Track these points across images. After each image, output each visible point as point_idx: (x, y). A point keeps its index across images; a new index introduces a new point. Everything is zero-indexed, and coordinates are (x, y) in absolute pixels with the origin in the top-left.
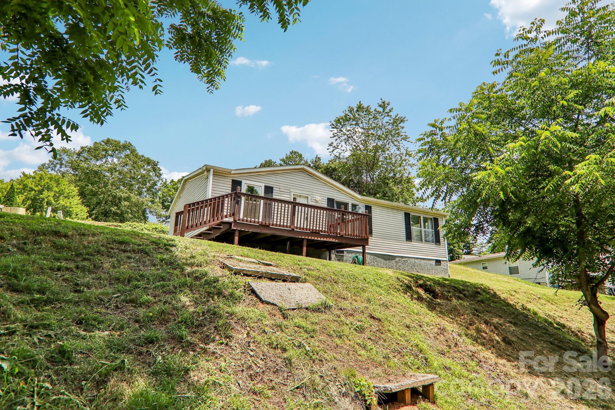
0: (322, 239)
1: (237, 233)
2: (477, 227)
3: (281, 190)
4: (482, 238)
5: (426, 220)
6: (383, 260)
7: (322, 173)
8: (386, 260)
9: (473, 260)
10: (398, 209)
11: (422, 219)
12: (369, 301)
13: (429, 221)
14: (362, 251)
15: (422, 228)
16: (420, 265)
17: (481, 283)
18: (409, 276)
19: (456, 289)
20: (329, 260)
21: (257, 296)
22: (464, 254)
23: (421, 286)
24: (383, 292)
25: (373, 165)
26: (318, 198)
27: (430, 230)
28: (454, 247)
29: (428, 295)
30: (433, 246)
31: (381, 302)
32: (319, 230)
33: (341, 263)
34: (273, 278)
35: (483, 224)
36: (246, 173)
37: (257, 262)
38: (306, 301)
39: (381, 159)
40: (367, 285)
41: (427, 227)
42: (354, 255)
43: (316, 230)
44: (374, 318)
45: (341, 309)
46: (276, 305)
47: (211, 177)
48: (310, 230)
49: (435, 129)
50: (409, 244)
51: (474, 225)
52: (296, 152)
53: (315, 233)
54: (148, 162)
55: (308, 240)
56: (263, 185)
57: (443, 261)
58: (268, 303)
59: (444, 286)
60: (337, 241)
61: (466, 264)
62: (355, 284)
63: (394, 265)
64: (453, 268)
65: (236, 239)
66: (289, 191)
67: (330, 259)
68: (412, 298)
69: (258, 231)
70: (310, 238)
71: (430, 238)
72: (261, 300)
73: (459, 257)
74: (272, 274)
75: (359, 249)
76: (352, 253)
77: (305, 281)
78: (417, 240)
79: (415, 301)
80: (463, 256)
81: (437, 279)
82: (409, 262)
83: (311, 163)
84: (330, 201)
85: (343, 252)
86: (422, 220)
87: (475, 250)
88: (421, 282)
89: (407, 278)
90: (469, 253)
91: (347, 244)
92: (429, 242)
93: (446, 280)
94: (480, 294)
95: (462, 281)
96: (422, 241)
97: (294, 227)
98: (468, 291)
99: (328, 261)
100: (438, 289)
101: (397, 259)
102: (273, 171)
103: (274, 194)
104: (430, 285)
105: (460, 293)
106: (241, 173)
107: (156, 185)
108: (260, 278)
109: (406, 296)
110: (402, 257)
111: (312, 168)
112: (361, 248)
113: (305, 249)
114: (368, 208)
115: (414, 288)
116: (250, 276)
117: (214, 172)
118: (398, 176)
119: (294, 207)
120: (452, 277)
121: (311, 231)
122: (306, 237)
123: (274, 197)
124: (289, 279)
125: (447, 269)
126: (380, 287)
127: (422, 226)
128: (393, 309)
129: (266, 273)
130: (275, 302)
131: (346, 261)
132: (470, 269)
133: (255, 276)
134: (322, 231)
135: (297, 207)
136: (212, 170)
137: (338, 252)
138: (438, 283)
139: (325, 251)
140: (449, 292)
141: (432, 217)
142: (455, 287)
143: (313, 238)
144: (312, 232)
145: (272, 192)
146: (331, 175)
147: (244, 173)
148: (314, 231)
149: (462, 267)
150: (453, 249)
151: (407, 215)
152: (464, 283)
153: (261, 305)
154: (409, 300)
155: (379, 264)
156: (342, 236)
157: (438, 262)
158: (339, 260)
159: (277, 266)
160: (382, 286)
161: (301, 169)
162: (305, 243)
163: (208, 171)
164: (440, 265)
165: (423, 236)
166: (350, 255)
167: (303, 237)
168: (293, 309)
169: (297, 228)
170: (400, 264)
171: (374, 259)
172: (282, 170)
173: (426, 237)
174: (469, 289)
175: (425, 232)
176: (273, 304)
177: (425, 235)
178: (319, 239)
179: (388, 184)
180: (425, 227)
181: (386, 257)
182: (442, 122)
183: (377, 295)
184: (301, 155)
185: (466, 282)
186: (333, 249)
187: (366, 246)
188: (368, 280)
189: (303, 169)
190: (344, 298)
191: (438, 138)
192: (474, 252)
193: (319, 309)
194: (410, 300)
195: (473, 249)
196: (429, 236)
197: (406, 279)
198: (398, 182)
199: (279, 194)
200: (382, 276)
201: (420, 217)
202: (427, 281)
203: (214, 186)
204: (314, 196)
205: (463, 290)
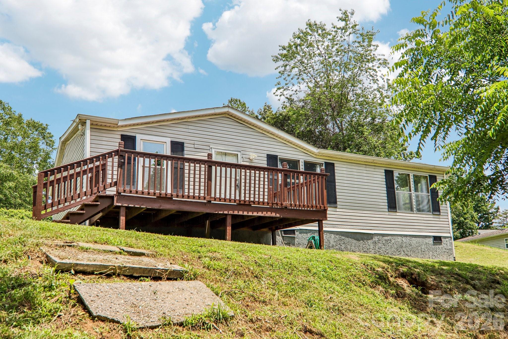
0: (255, 214)
1: (123, 212)
2: (493, 180)
3: (196, 146)
4: (502, 196)
5: (417, 180)
6: (355, 241)
7: (269, 123)
8: (358, 240)
9: (492, 236)
10: (374, 165)
11: (411, 177)
12: (309, 304)
13: (423, 182)
14: (317, 229)
15: (413, 191)
16: (410, 245)
17: (501, 266)
18: (384, 262)
19: (459, 277)
20: (273, 245)
21: (85, 308)
22: (480, 228)
23: (403, 276)
24: (338, 288)
25: (341, 107)
26: (253, 156)
27: (424, 194)
28: (465, 219)
29: (414, 289)
30: (429, 217)
31: (331, 304)
32: (250, 201)
33: (293, 248)
34: (135, 275)
35: (503, 175)
36: (142, 124)
37: (118, 250)
38: (182, 311)
39: (351, 96)
40: (312, 279)
41: (419, 189)
42: (309, 235)
43: (245, 201)
44: (311, 332)
45: (251, 321)
46: (118, 322)
47: (88, 132)
48: (235, 201)
49: (422, 27)
50: (393, 215)
51: (489, 177)
52: (236, 100)
53: (244, 205)
54: (34, 126)
55: (234, 216)
56: (168, 141)
57: (445, 237)
58: (103, 319)
59: (441, 274)
60: (278, 215)
61: (482, 241)
62: (291, 278)
63: (372, 247)
64: (462, 247)
65: (123, 220)
66: (208, 148)
67: (274, 243)
68: (386, 294)
69: (156, 206)
70: (236, 213)
71: (425, 205)
72: (90, 314)
73: (472, 232)
74: (133, 268)
75: (314, 227)
76: (306, 233)
77: (195, 277)
78: (405, 209)
79: (391, 299)
80: (479, 231)
81: (430, 263)
82: (393, 241)
83: (258, 115)
84: (272, 159)
85: (293, 232)
86: (412, 180)
87: (496, 222)
88: (404, 269)
89: (382, 264)
90: (487, 227)
91: (295, 219)
92: (423, 211)
93: (445, 264)
94: (498, 283)
95: (470, 265)
96: (412, 210)
97: (211, 198)
98: (480, 280)
99: (271, 247)
100: (431, 279)
101: (376, 239)
102: (182, 119)
103: (185, 152)
104: (419, 274)
105: (468, 283)
106: (134, 125)
107: (49, 158)
108: (109, 276)
109: (377, 292)
110: (383, 235)
111: (260, 120)
112: (316, 224)
113: (229, 230)
114: (330, 167)
115: (392, 279)
116: (92, 273)
117: (92, 124)
118: (377, 121)
119: (210, 167)
120: (458, 260)
121: (238, 202)
122: (231, 212)
123: (186, 156)
124: (165, 276)
125: (451, 249)
126: (333, 280)
127: (413, 189)
128: (351, 315)
129: (120, 268)
130: (118, 317)
131: (299, 244)
132: (487, 248)
133: (101, 274)
134: (254, 202)
135: (214, 168)
136: (88, 122)
137: (286, 232)
138: (433, 270)
139: (267, 233)
140: (449, 282)
141: (427, 175)
142: (459, 275)
143: (241, 213)
144: (239, 204)
145: (183, 150)
146: (282, 126)
147: (138, 124)
148: (242, 202)
149: (476, 246)
150: (463, 222)
151: (389, 174)
152: (474, 269)
153: (90, 324)
154: (380, 298)
155: (349, 247)
156: (286, 207)
157: (437, 240)
158: (288, 244)
159: (153, 256)
160: (338, 278)
161: (225, 113)
162: (229, 221)
163: (83, 123)
164: (441, 244)
165: (414, 203)
166: (305, 235)
167: (226, 212)
168: (152, 328)
169: (215, 200)
170: (380, 245)
171: (341, 240)
172: (196, 117)
173: (418, 205)
174: (482, 276)
175: (417, 197)
176: (113, 321)
177: (417, 201)
178: (250, 214)
179: (362, 133)
180: (416, 190)
181: (358, 236)
182: (434, 15)
183: (325, 293)
184: (244, 104)
185: (476, 267)
186: (277, 229)
187: (324, 222)
188: (314, 271)
189: (228, 114)
190: (264, 302)
191: (427, 41)
192: (494, 225)
193: (204, 324)
194: (383, 298)
195: (493, 221)
196: (422, 202)
197: (379, 266)
198: (378, 130)
199: (193, 153)
200: (340, 263)
201: (409, 175)
202: (414, 267)
203: (93, 146)
204: (247, 153)
205: (472, 279)
